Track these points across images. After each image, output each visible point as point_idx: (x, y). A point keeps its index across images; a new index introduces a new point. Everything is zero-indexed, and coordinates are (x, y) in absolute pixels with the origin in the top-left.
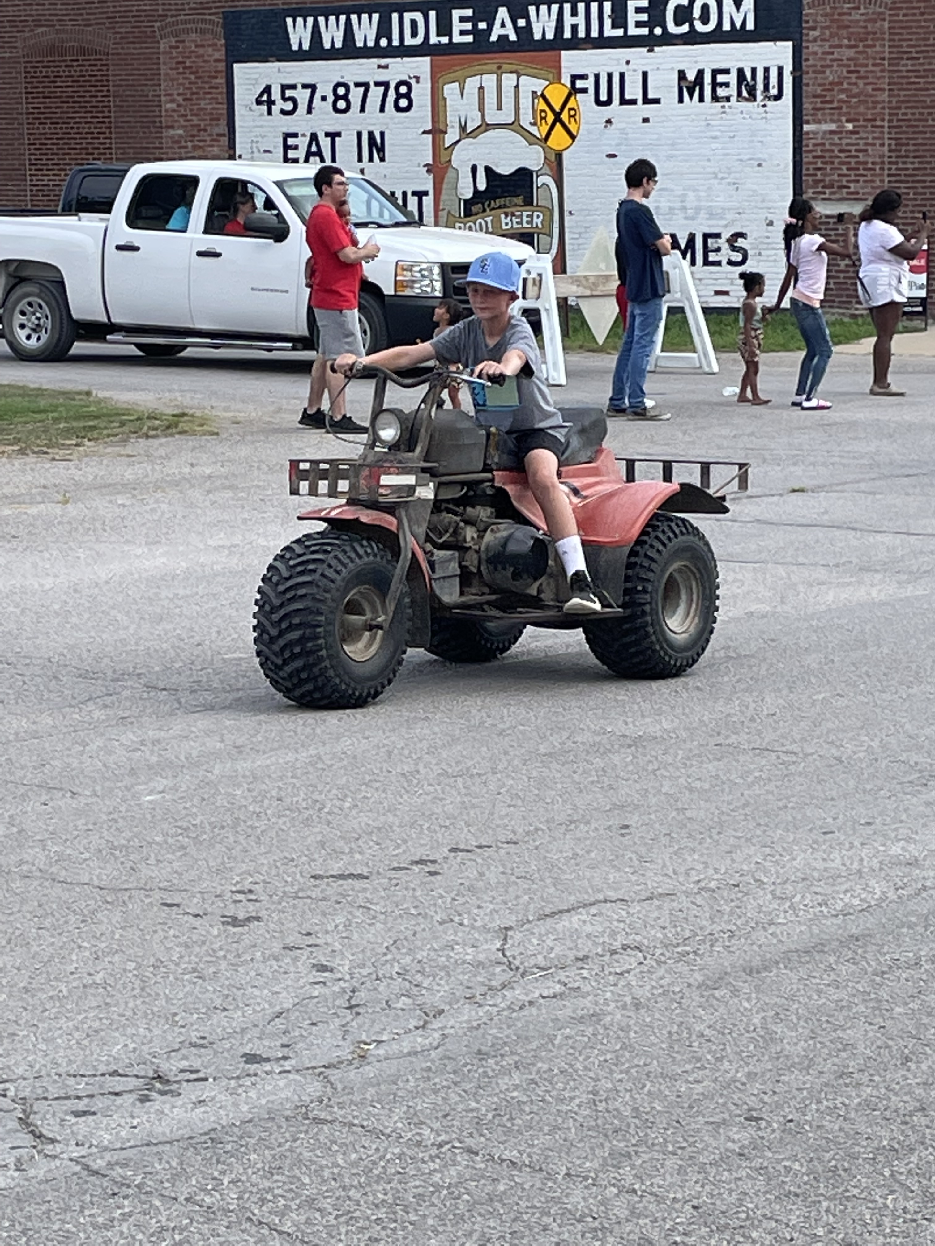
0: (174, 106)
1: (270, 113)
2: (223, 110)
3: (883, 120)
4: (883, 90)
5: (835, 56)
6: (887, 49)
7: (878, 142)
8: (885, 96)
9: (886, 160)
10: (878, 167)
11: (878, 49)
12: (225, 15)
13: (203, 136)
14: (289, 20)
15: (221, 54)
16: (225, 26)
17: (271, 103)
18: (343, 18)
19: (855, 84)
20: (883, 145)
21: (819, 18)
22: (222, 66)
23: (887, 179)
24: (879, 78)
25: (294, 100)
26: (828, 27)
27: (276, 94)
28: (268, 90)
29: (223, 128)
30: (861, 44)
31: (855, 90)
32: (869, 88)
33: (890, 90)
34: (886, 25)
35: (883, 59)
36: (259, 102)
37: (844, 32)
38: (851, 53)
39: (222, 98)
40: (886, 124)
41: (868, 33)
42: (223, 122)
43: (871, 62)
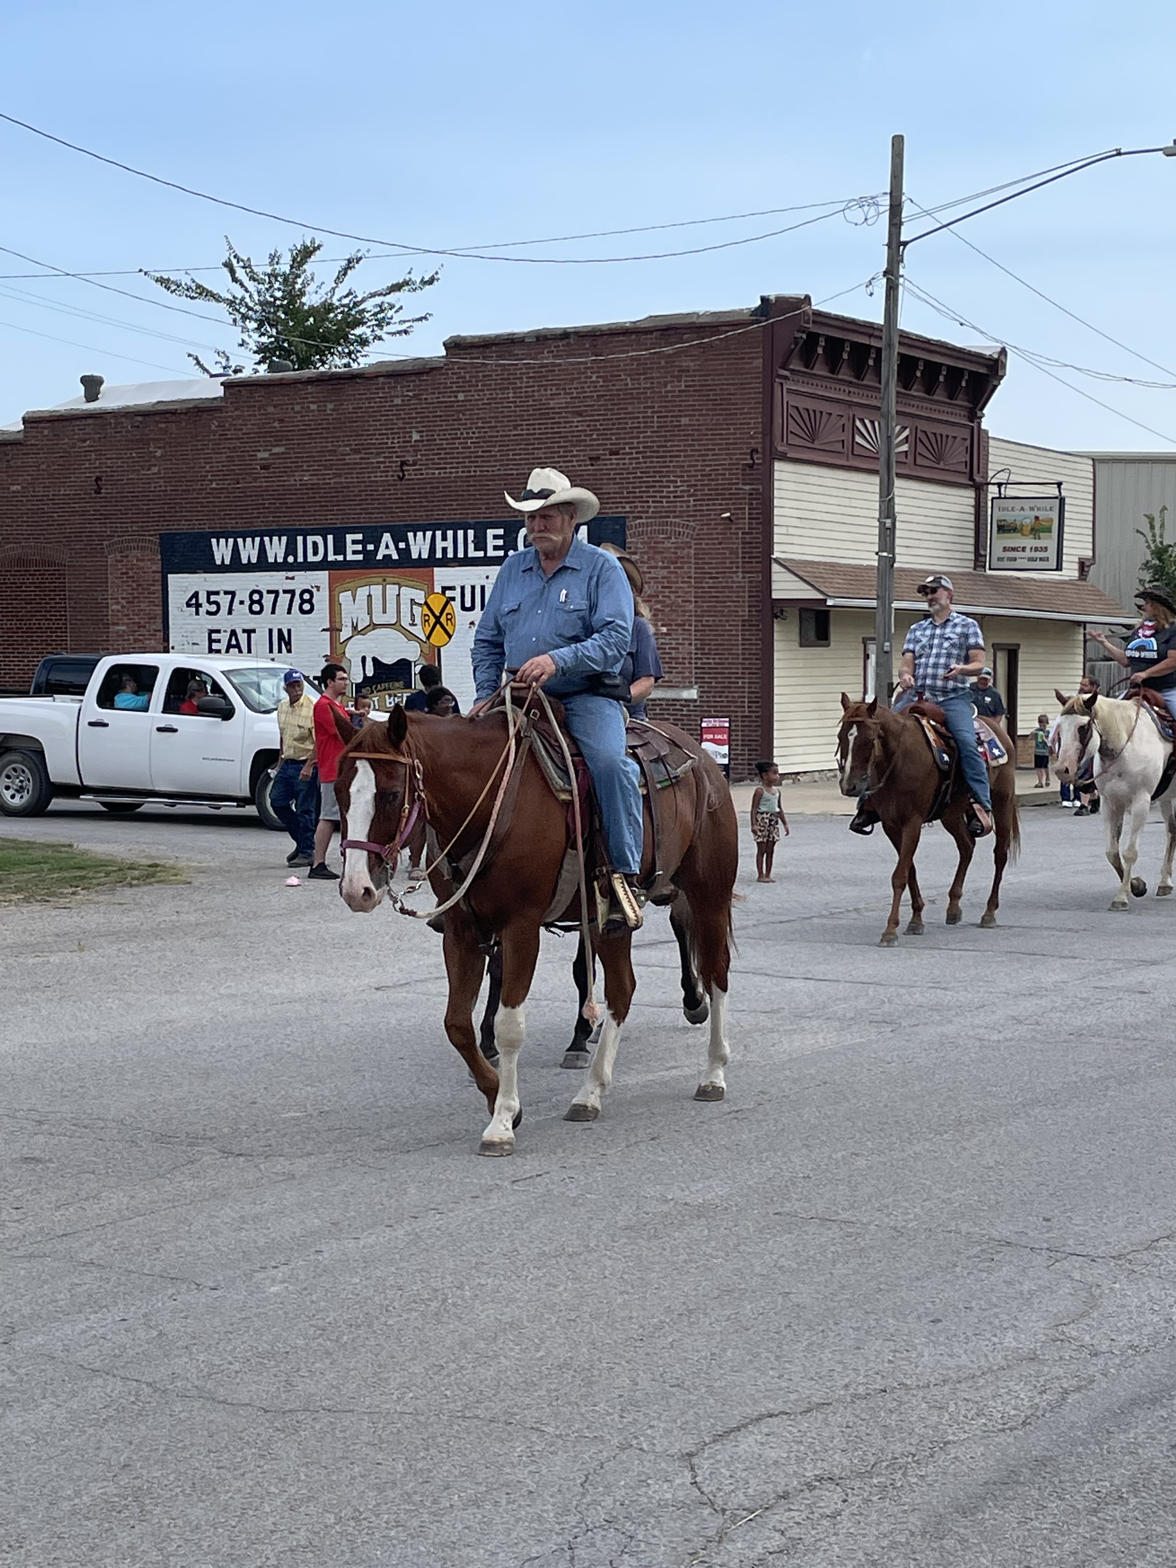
0: (119, 607)
1: (197, 613)
2: (159, 610)
3: (690, 625)
4: (690, 602)
5: (652, 575)
6: (693, 570)
7: (687, 642)
8: (692, 607)
9: (693, 656)
10: (686, 661)
11: (686, 570)
12: (162, 537)
13: (143, 631)
14: (214, 541)
15: (158, 567)
16: (161, 545)
17: (198, 606)
18: (257, 539)
19: (669, 597)
20: (690, 644)
21: (639, 545)
22: (158, 576)
23: (694, 671)
24: (687, 593)
25: (217, 603)
26: (646, 553)
27: (203, 599)
28: (196, 595)
29: (160, 626)
30: (672, 566)
31: (668, 602)
32: (680, 600)
33: (696, 602)
34: (692, 551)
35: (690, 577)
36: (188, 605)
37: (658, 556)
38: (664, 572)
39: (159, 601)
40: (693, 628)
41: (678, 558)
42: (159, 621)
43: (680, 580)
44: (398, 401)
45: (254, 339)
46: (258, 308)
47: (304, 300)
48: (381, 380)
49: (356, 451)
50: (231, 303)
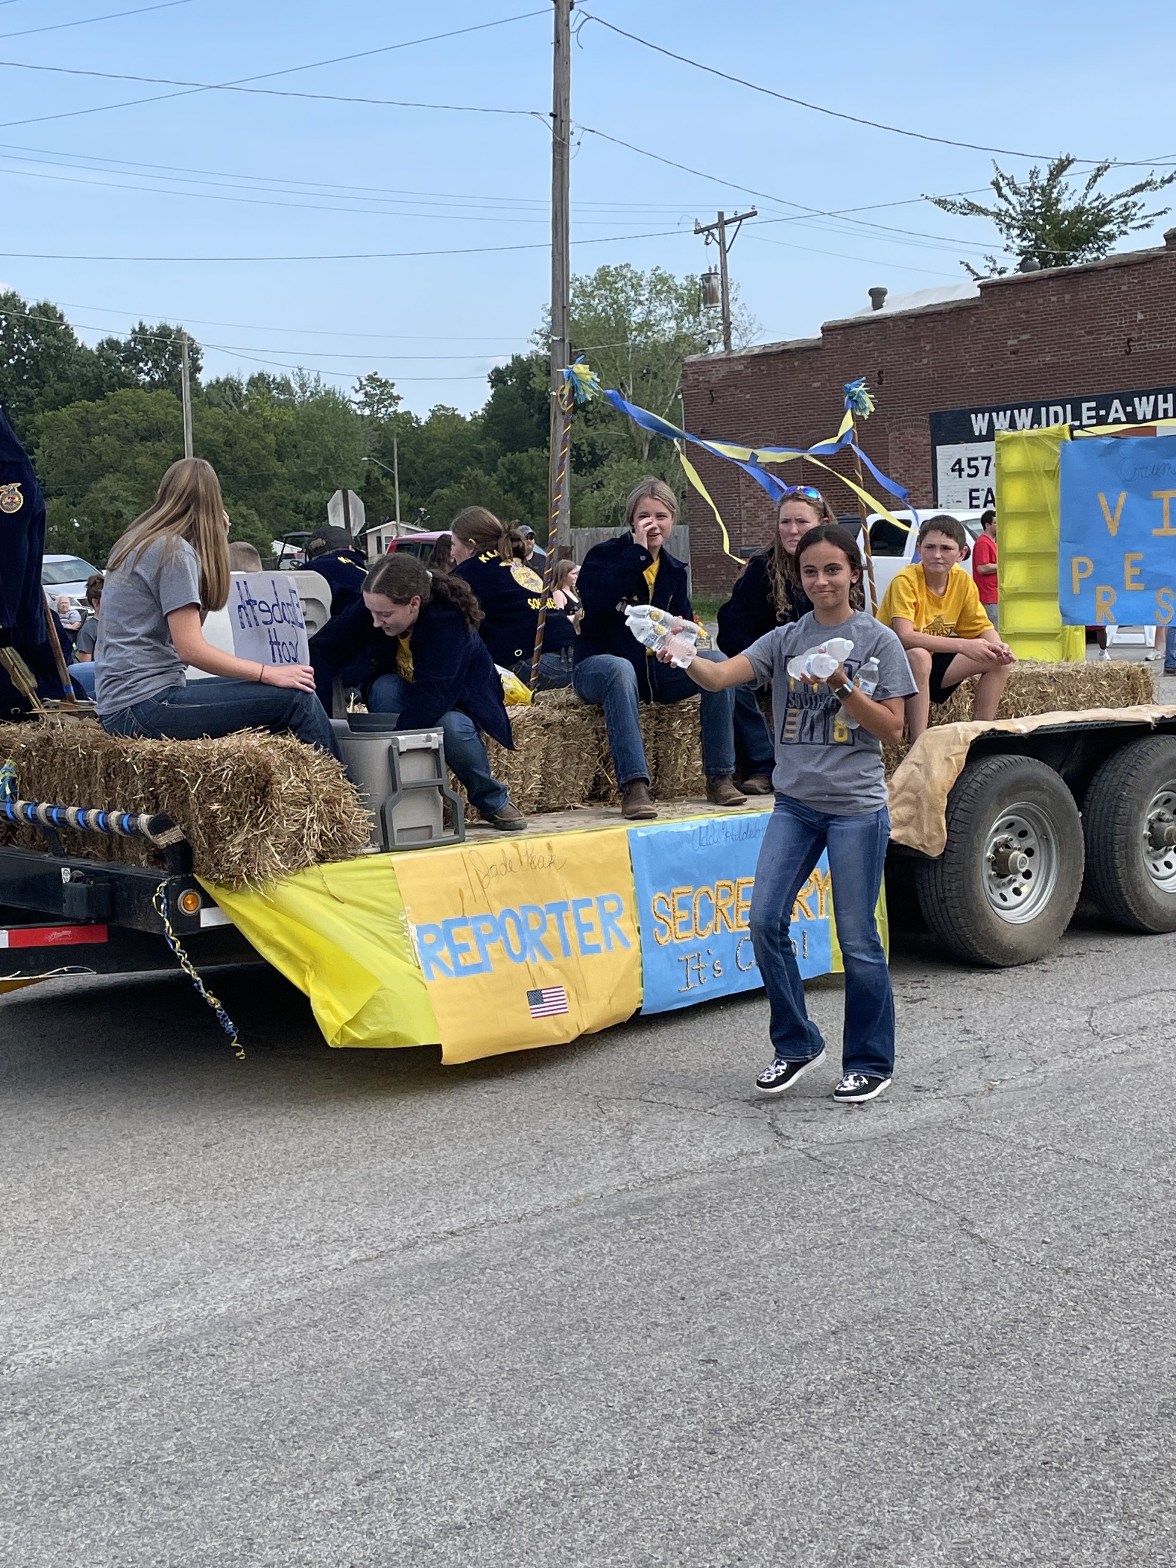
0: (898, 475)
1: (960, 476)
2: (929, 476)
12: (931, 415)
13: (917, 493)
14: (973, 416)
15: (928, 440)
16: (931, 422)
17: (961, 470)
18: (1008, 413)
22: (929, 448)
25: (976, 467)
27: (964, 464)
28: (959, 462)
29: (929, 488)
36: (953, 470)
39: (930, 469)
42: (930, 484)
44: (1124, 288)
45: (1018, 244)
46: (1020, 217)
47: (1059, 207)
48: (1111, 271)
49: (1089, 333)
50: (997, 215)
